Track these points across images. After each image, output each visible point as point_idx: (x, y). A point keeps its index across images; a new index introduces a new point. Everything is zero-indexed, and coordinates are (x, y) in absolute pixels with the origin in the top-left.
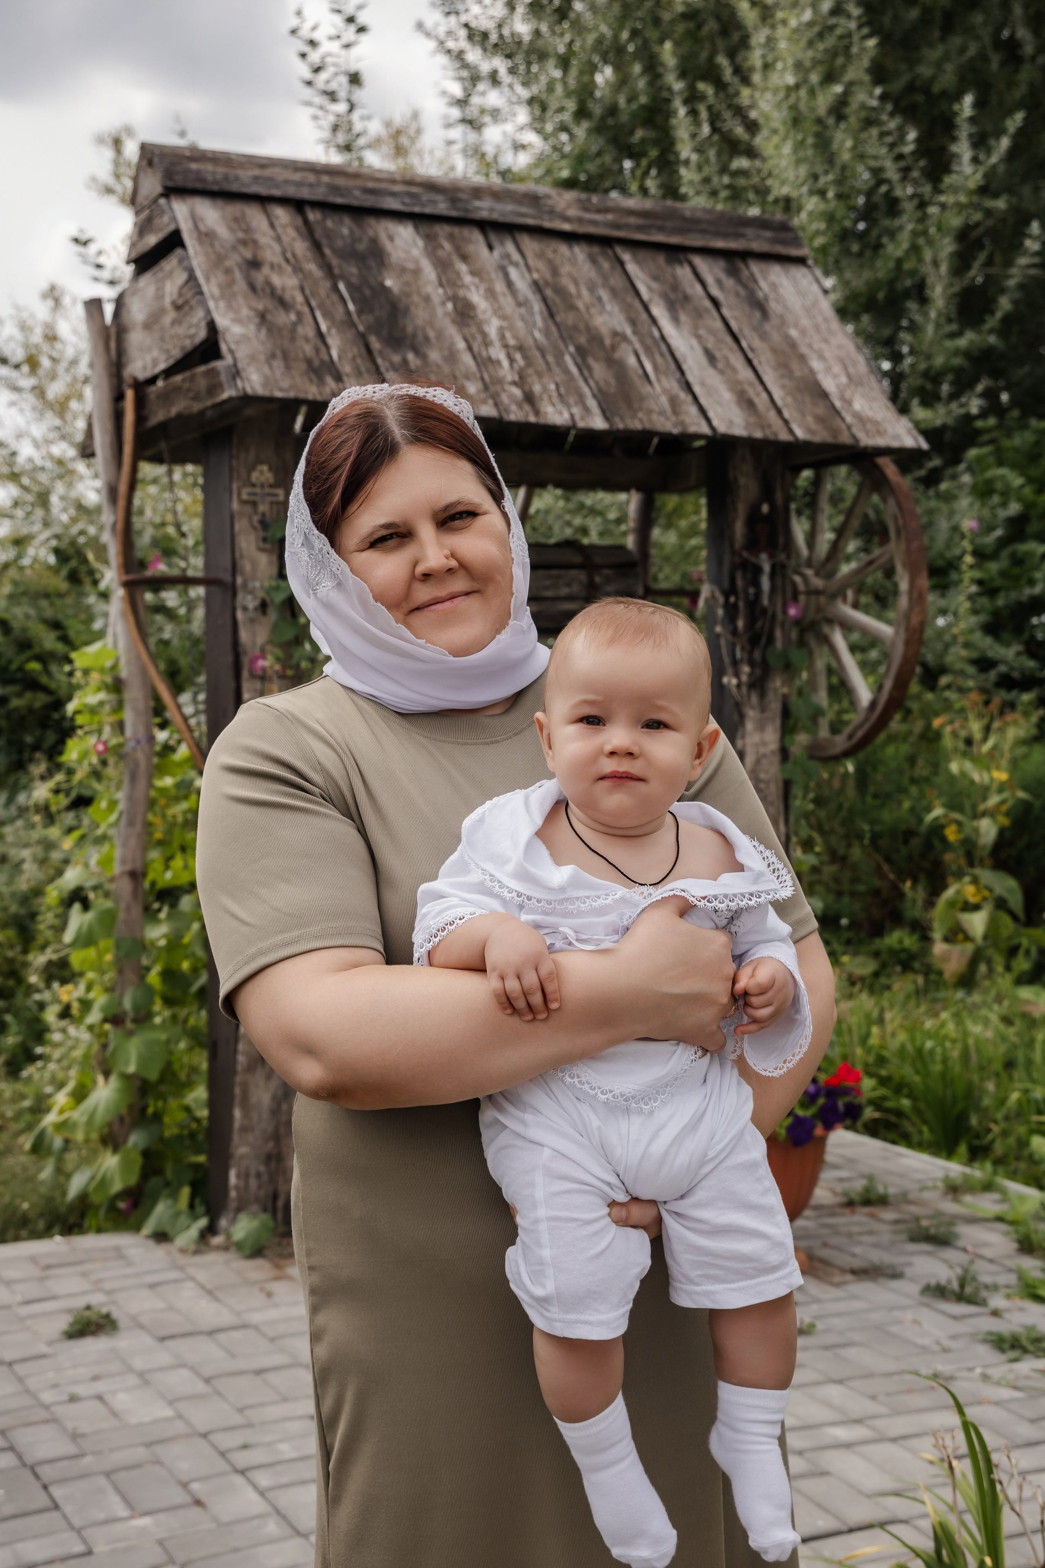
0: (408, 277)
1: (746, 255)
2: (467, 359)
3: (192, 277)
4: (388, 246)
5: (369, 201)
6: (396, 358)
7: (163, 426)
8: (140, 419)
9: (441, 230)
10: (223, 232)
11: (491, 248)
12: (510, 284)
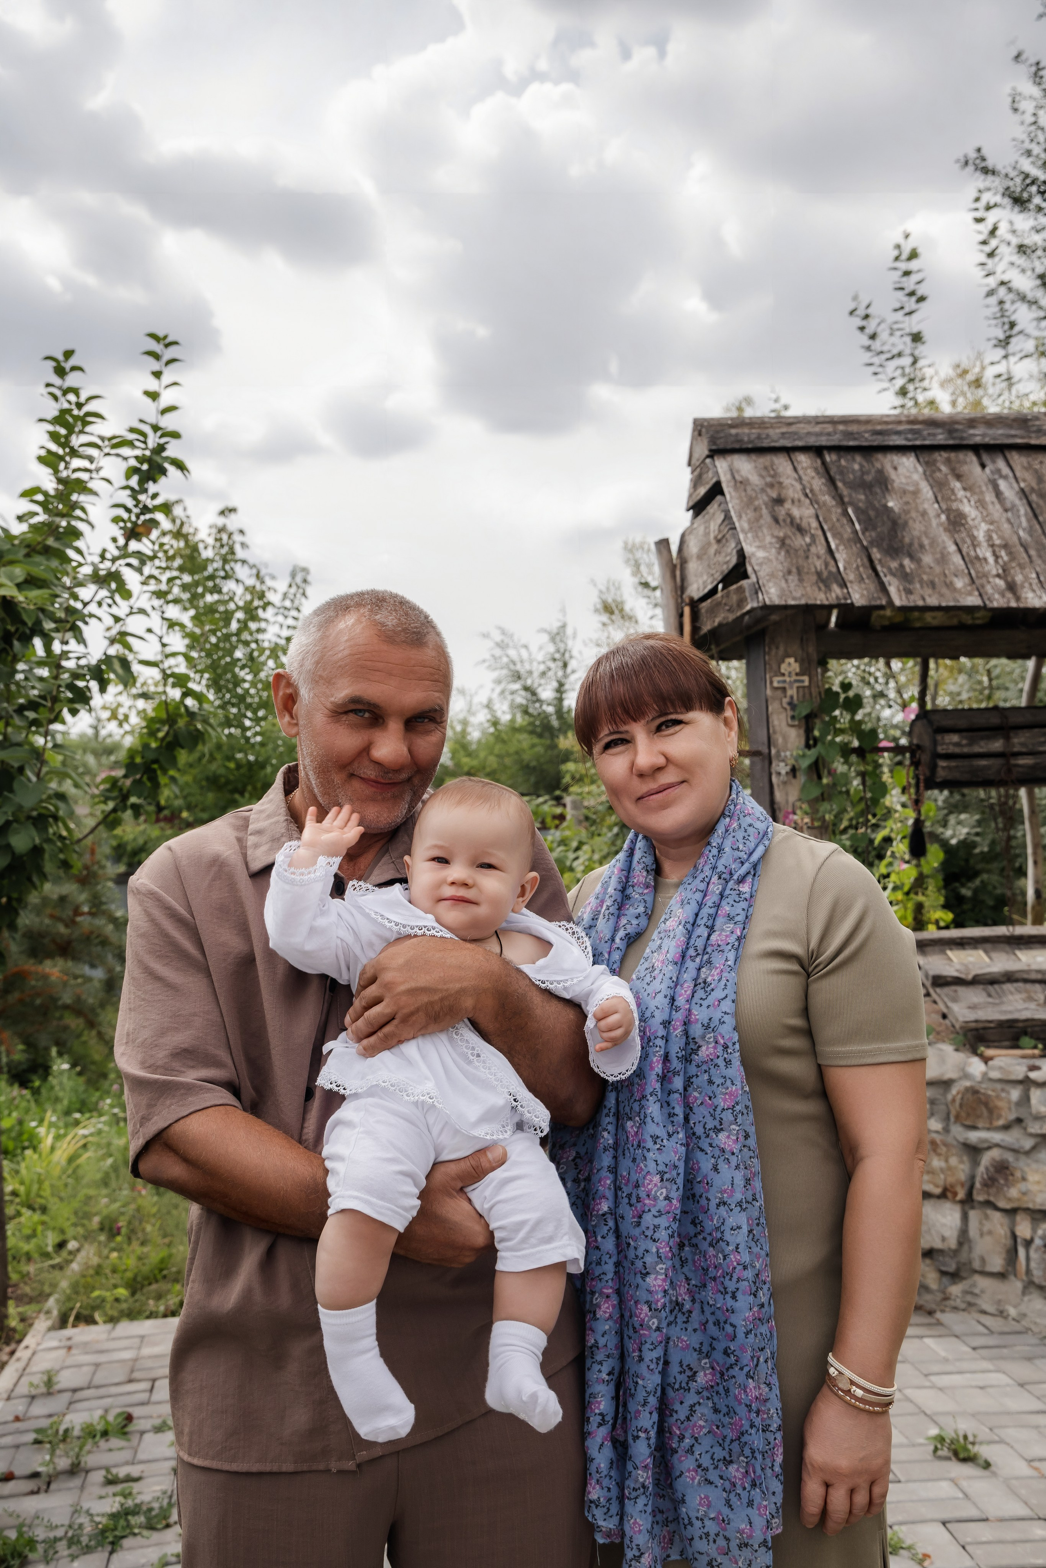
0: (909, 498)
2: (957, 559)
3: (727, 517)
4: (893, 475)
5: (878, 441)
6: (894, 565)
7: (713, 632)
8: (695, 629)
9: (940, 457)
10: (755, 479)
11: (983, 466)
12: (998, 494)
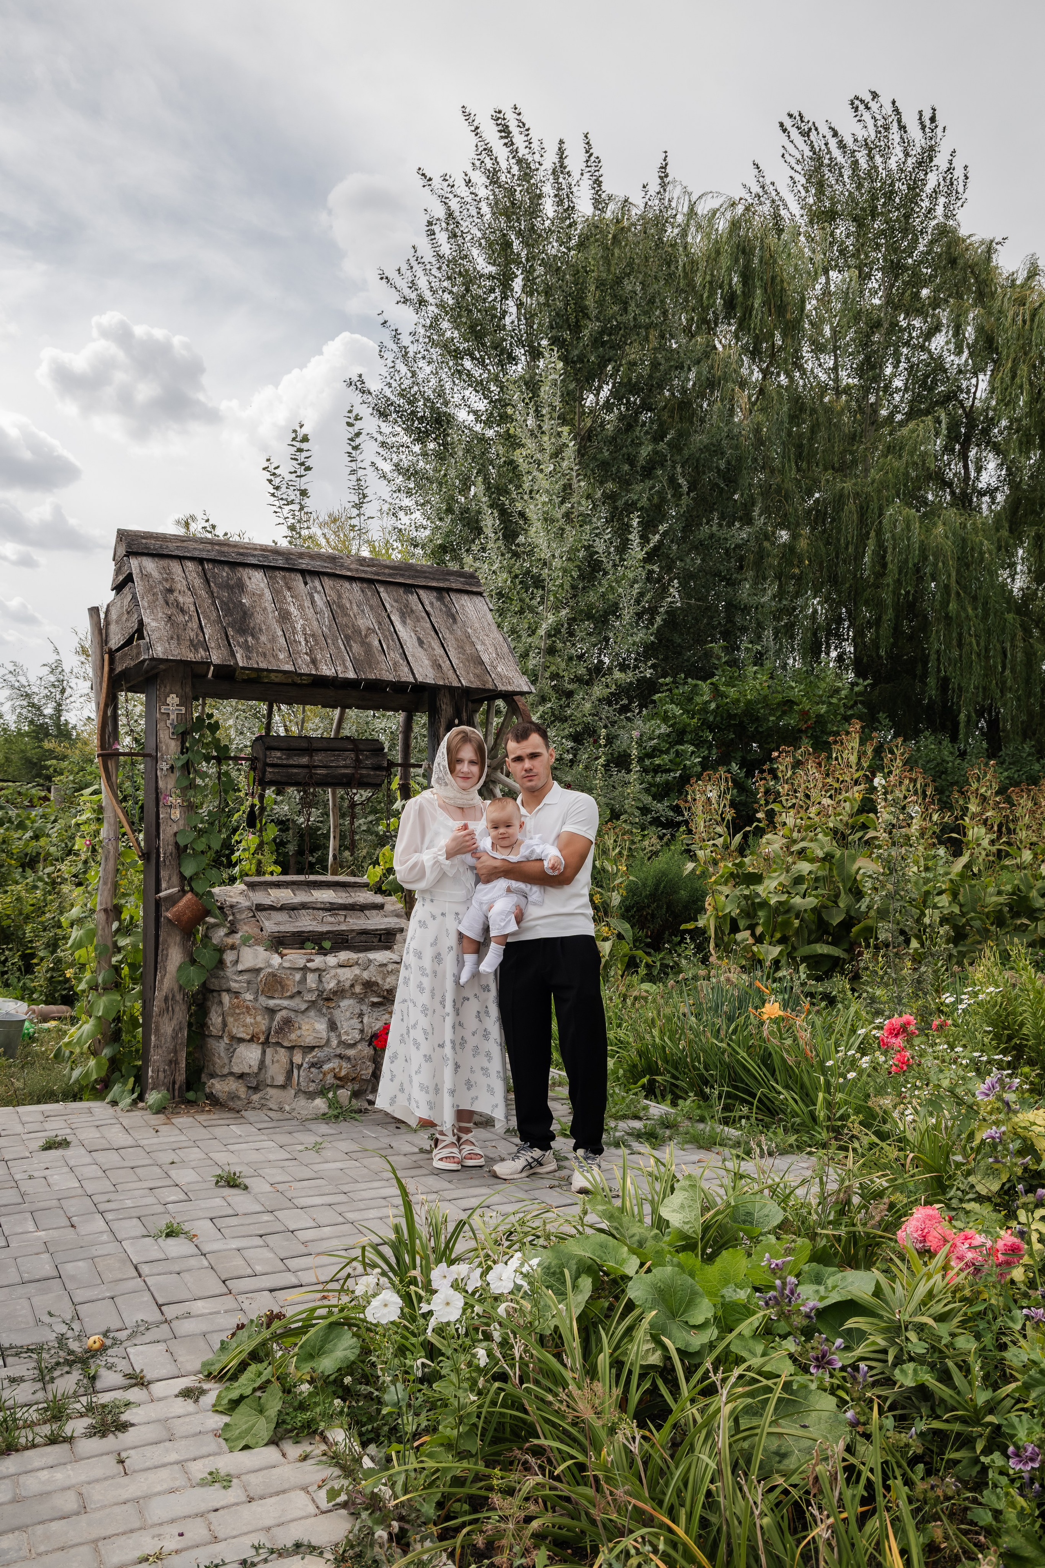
0: (256, 598)
1: (448, 590)
2: (282, 640)
3: (134, 597)
4: (248, 582)
5: (240, 559)
6: (241, 640)
7: (124, 673)
8: (111, 670)
9: (279, 574)
10: (155, 574)
11: (306, 584)
12: (313, 602)
